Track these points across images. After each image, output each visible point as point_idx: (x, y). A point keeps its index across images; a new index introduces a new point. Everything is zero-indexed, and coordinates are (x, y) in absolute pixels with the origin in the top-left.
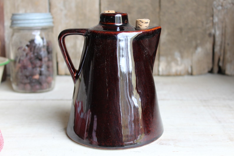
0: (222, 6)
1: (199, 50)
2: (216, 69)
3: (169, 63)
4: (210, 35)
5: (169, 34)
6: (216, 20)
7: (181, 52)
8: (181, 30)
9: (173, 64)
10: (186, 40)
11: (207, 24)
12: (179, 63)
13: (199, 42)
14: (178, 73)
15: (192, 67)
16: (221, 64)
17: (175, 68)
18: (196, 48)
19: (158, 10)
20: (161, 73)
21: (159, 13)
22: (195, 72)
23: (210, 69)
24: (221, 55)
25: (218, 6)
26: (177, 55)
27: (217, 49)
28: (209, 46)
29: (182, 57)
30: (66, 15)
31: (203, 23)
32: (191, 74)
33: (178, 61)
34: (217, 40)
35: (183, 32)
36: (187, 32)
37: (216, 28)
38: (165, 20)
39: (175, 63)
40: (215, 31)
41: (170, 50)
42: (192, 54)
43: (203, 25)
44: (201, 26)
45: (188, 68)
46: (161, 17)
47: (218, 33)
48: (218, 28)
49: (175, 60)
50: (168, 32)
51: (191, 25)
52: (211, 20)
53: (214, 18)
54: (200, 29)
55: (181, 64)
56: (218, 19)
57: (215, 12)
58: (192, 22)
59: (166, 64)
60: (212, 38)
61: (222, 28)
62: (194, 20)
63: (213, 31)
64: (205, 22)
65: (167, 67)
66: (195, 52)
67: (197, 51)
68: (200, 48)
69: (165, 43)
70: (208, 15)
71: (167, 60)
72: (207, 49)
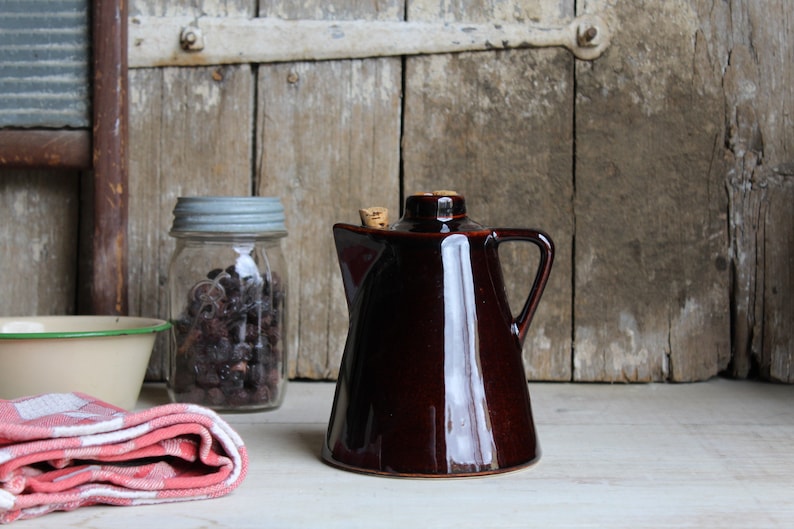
0: (752, 181)
1: (691, 306)
2: (743, 365)
3: (602, 345)
4: (721, 263)
5: (600, 260)
6: (737, 220)
7: (635, 313)
8: (636, 248)
9: (614, 347)
10: (651, 278)
11: (711, 231)
12: (633, 343)
13: (688, 282)
14: (631, 375)
15: (668, 356)
16: (755, 349)
17: (620, 361)
18: (681, 301)
19: (568, 192)
20: (578, 376)
21: (572, 199)
22: (677, 376)
23: (724, 367)
24: (755, 323)
25: (741, 182)
26: (626, 321)
27: (743, 305)
28: (718, 295)
29: (640, 327)
30: (302, 204)
31: (699, 228)
32: (670, 380)
33: (628, 339)
34: (742, 276)
35: (643, 255)
36: (655, 255)
37: (738, 243)
38: (590, 219)
39: (621, 345)
40: (736, 251)
41: (605, 306)
42: (670, 317)
43: (699, 236)
44: (693, 238)
45: (660, 359)
46: (577, 212)
47: (743, 257)
48: (743, 244)
49: (619, 335)
50: (597, 255)
51: (665, 235)
52: (723, 221)
53: (731, 215)
54: (691, 247)
55: (639, 348)
56: (743, 218)
57: (734, 199)
58: (667, 227)
59: (593, 348)
60: (727, 271)
61: (754, 242)
62: (672, 222)
63: (731, 252)
64: (705, 228)
65: (596, 355)
66: (679, 314)
67: (684, 311)
68: (693, 300)
69: (589, 285)
70: (714, 206)
71: (597, 335)
72: (713, 305)
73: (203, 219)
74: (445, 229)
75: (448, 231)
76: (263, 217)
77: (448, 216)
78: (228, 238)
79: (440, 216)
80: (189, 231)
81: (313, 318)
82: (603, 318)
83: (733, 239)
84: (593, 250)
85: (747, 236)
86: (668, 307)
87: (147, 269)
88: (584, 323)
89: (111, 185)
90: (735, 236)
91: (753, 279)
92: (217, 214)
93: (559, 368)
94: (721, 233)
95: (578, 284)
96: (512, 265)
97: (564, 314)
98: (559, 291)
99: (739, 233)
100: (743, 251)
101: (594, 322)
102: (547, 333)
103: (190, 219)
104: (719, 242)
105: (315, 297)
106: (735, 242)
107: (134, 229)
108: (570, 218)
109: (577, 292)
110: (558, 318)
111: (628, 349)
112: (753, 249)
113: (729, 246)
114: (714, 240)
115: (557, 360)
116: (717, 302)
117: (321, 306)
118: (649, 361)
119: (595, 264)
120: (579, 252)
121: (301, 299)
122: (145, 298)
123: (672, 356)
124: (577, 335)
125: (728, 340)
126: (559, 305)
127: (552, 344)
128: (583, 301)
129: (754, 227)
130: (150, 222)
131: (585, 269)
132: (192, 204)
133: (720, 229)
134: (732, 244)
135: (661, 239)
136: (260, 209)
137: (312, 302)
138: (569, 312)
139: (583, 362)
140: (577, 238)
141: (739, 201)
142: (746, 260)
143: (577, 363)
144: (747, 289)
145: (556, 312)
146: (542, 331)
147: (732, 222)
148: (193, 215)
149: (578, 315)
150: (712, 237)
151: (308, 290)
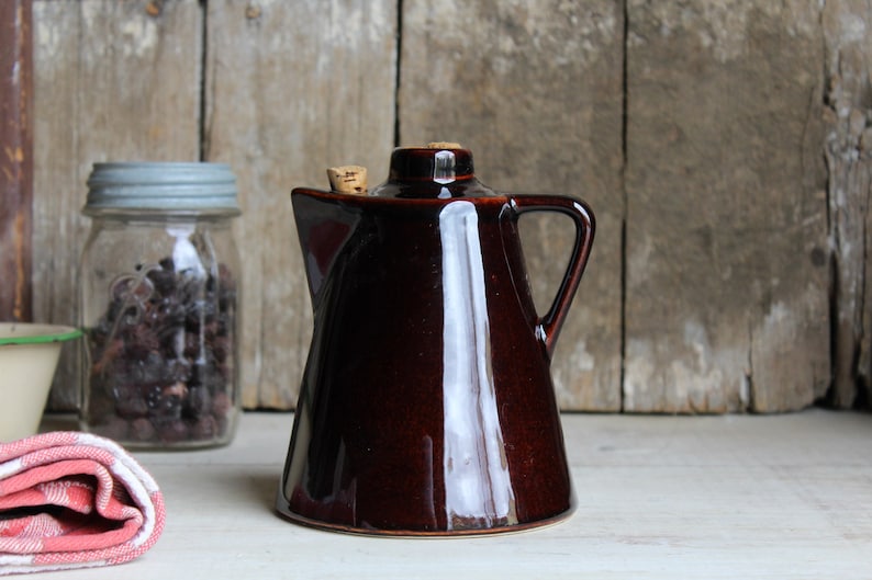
0: (859, 148)
1: (778, 312)
2: (847, 392)
3: (661, 364)
4: (817, 256)
5: (659, 253)
6: (839, 199)
7: (705, 321)
8: (706, 236)
9: (677, 367)
10: (727, 275)
11: (805, 214)
12: (702, 362)
13: (775, 282)
14: (700, 405)
15: (749, 379)
16: (863, 369)
17: (685, 385)
18: (765, 306)
19: (617, 162)
20: (630, 405)
21: (622, 171)
22: (760, 405)
23: (822, 392)
24: (862, 335)
25: (844, 150)
26: (693, 332)
27: (847, 312)
28: (814, 298)
29: (712, 340)
30: (266, 178)
31: (789, 210)
32: (751, 410)
33: (696, 356)
34: (845, 274)
35: (715, 245)
36: (732, 247)
37: (841, 229)
38: (645, 198)
39: (687, 364)
40: (837, 241)
41: (665, 312)
42: (751, 327)
43: (789, 220)
44: (782, 223)
45: (737, 383)
46: (629, 189)
47: (846, 249)
48: (848, 230)
49: (685, 352)
50: (655, 245)
51: (744, 219)
52: (821, 201)
53: (832, 193)
54: (777, 236)
55: (710, 367)
56: (847, 198)
57: (836, 172)
58: (747, 209)
59: (649, 368)
60: (826, 268)
61: (861, 229)
62: (754, 202)
63: (830, 243)
64: (797, 210)
65: (653, 377)
66: (762, 322)
67: (769, 320)
68: (781, 305)
69: (644, 285)
70: (809, 181)
71: (655, 351)
72: (807, 312)
73: (125, 191)
74: (445, 193)
75: (450, 196)
76: (207, 189)
77: (448, 176)
78: (158, 218)
79: (438, 177)
80: (108, 208)
81: (280, 329)
82: (661, 329)
83: (833, 224)
84: (649, 240)
85: (852, 221)
86: (748, 313)
87: (61, 264)
88: (638, 335)
89: (8, 151)
90: (837, 220)
91: (860, 277)
92: (145, 184)
93: (605, 394)
94: (819, 216)
95: (630, 284)
96: (542, 258)
97: (611, 323)
98: (604, 293)
99: (842, 217)
100: (848, 240)
101: (652, 334)
102: (589, 349)
103: (108, 192)
104: (816, 229)
105: (283, 301)
106: (837, 229)
107: (43, 211)
108: (619, 197)
109: (629, 294)
110: (603, 328)
111: (696, 369)
112: (860, 238)
113: (829, 233)
114: (811, 226)
115: (601, 384)
116: (812, 308)
117: (290, 312)
118: (724, 384)
119: (652, 257)
120: (631, 242)
121: (265, 303)
122: (57, 302)
123: (754, 379)
124: (629, 350)
125: (827, 358)
126: (604, 311)
127: (597, 363)
128: (636, 306)
129: (862, 209)
130: (64, 202)
131: (639, 265)
132: (110, 172)
133: (817, 211)
134: (833, 232)
135: (739, 225)
136: (202, 178)
137: (278, 308)
138: (618, 321)
139: (637, 387)
140: (630, 224)
141: (841, 175)
142: (851, 254)
143: (629, 388)
144: (852, 290)
145: (600, 320)
146: (581, 345)
147: (832, 203)
148: (112, 185)
149: (629, 325)
150: (807, 222)
151: (274, 292)
